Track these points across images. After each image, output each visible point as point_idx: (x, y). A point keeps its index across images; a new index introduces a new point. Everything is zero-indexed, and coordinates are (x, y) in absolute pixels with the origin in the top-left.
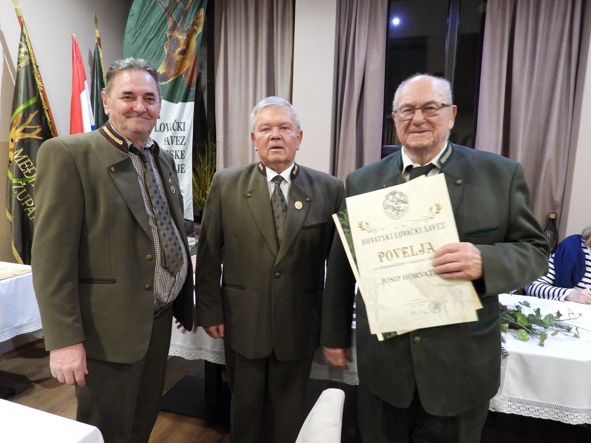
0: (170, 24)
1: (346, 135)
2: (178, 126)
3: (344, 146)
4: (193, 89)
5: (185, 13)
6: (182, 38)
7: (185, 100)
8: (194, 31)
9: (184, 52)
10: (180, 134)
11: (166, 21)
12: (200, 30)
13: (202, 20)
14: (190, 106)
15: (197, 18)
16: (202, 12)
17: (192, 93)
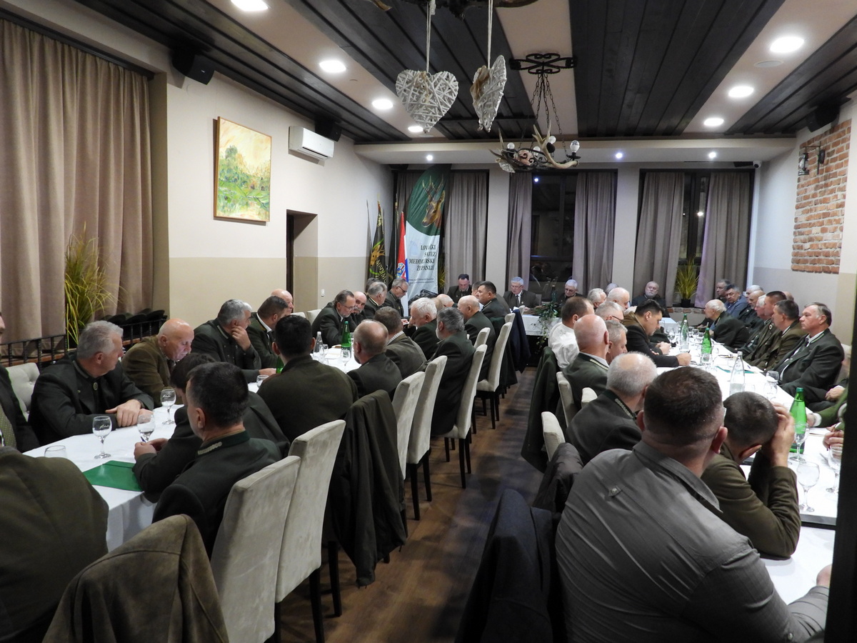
0: (429, 198)
1: (513, 251)
2: (432, 247)
3: (513, 255)
4: (439, 229)
5: (435, 193)
6: (434, 205)
7: (436, 235)
8: (440, 201)
9: (435, 212)
10: (433, 251)
11: (427, 197)
12: (443, 201)
13: (444, 196)
14: (438, 237)
15: (441, 195)
16: (444, 192)
17: (439, 232)
